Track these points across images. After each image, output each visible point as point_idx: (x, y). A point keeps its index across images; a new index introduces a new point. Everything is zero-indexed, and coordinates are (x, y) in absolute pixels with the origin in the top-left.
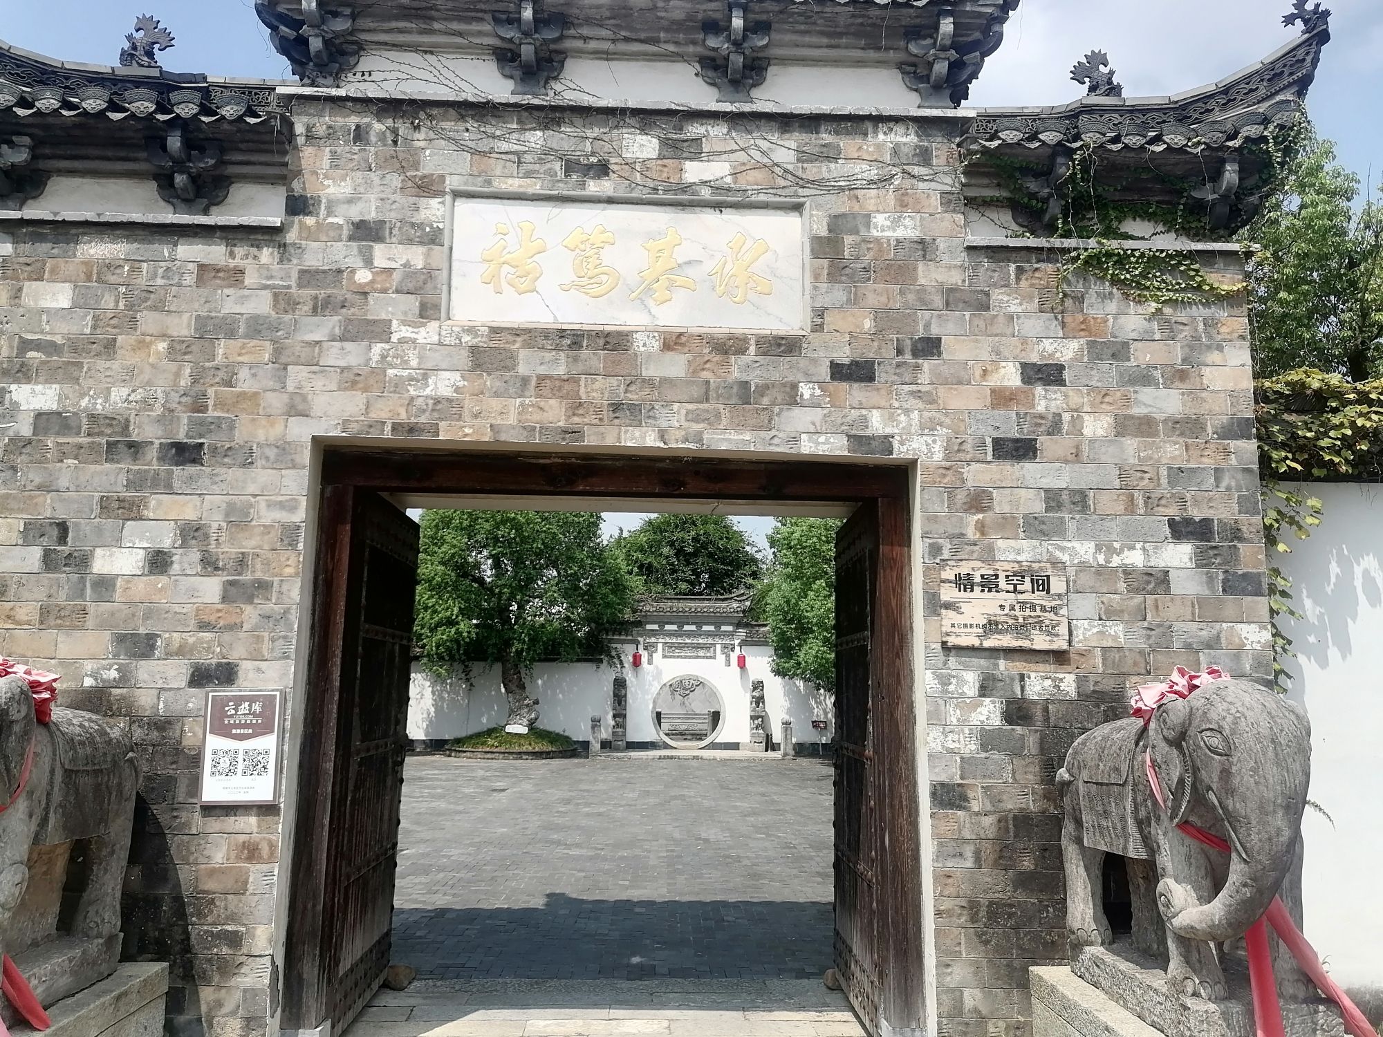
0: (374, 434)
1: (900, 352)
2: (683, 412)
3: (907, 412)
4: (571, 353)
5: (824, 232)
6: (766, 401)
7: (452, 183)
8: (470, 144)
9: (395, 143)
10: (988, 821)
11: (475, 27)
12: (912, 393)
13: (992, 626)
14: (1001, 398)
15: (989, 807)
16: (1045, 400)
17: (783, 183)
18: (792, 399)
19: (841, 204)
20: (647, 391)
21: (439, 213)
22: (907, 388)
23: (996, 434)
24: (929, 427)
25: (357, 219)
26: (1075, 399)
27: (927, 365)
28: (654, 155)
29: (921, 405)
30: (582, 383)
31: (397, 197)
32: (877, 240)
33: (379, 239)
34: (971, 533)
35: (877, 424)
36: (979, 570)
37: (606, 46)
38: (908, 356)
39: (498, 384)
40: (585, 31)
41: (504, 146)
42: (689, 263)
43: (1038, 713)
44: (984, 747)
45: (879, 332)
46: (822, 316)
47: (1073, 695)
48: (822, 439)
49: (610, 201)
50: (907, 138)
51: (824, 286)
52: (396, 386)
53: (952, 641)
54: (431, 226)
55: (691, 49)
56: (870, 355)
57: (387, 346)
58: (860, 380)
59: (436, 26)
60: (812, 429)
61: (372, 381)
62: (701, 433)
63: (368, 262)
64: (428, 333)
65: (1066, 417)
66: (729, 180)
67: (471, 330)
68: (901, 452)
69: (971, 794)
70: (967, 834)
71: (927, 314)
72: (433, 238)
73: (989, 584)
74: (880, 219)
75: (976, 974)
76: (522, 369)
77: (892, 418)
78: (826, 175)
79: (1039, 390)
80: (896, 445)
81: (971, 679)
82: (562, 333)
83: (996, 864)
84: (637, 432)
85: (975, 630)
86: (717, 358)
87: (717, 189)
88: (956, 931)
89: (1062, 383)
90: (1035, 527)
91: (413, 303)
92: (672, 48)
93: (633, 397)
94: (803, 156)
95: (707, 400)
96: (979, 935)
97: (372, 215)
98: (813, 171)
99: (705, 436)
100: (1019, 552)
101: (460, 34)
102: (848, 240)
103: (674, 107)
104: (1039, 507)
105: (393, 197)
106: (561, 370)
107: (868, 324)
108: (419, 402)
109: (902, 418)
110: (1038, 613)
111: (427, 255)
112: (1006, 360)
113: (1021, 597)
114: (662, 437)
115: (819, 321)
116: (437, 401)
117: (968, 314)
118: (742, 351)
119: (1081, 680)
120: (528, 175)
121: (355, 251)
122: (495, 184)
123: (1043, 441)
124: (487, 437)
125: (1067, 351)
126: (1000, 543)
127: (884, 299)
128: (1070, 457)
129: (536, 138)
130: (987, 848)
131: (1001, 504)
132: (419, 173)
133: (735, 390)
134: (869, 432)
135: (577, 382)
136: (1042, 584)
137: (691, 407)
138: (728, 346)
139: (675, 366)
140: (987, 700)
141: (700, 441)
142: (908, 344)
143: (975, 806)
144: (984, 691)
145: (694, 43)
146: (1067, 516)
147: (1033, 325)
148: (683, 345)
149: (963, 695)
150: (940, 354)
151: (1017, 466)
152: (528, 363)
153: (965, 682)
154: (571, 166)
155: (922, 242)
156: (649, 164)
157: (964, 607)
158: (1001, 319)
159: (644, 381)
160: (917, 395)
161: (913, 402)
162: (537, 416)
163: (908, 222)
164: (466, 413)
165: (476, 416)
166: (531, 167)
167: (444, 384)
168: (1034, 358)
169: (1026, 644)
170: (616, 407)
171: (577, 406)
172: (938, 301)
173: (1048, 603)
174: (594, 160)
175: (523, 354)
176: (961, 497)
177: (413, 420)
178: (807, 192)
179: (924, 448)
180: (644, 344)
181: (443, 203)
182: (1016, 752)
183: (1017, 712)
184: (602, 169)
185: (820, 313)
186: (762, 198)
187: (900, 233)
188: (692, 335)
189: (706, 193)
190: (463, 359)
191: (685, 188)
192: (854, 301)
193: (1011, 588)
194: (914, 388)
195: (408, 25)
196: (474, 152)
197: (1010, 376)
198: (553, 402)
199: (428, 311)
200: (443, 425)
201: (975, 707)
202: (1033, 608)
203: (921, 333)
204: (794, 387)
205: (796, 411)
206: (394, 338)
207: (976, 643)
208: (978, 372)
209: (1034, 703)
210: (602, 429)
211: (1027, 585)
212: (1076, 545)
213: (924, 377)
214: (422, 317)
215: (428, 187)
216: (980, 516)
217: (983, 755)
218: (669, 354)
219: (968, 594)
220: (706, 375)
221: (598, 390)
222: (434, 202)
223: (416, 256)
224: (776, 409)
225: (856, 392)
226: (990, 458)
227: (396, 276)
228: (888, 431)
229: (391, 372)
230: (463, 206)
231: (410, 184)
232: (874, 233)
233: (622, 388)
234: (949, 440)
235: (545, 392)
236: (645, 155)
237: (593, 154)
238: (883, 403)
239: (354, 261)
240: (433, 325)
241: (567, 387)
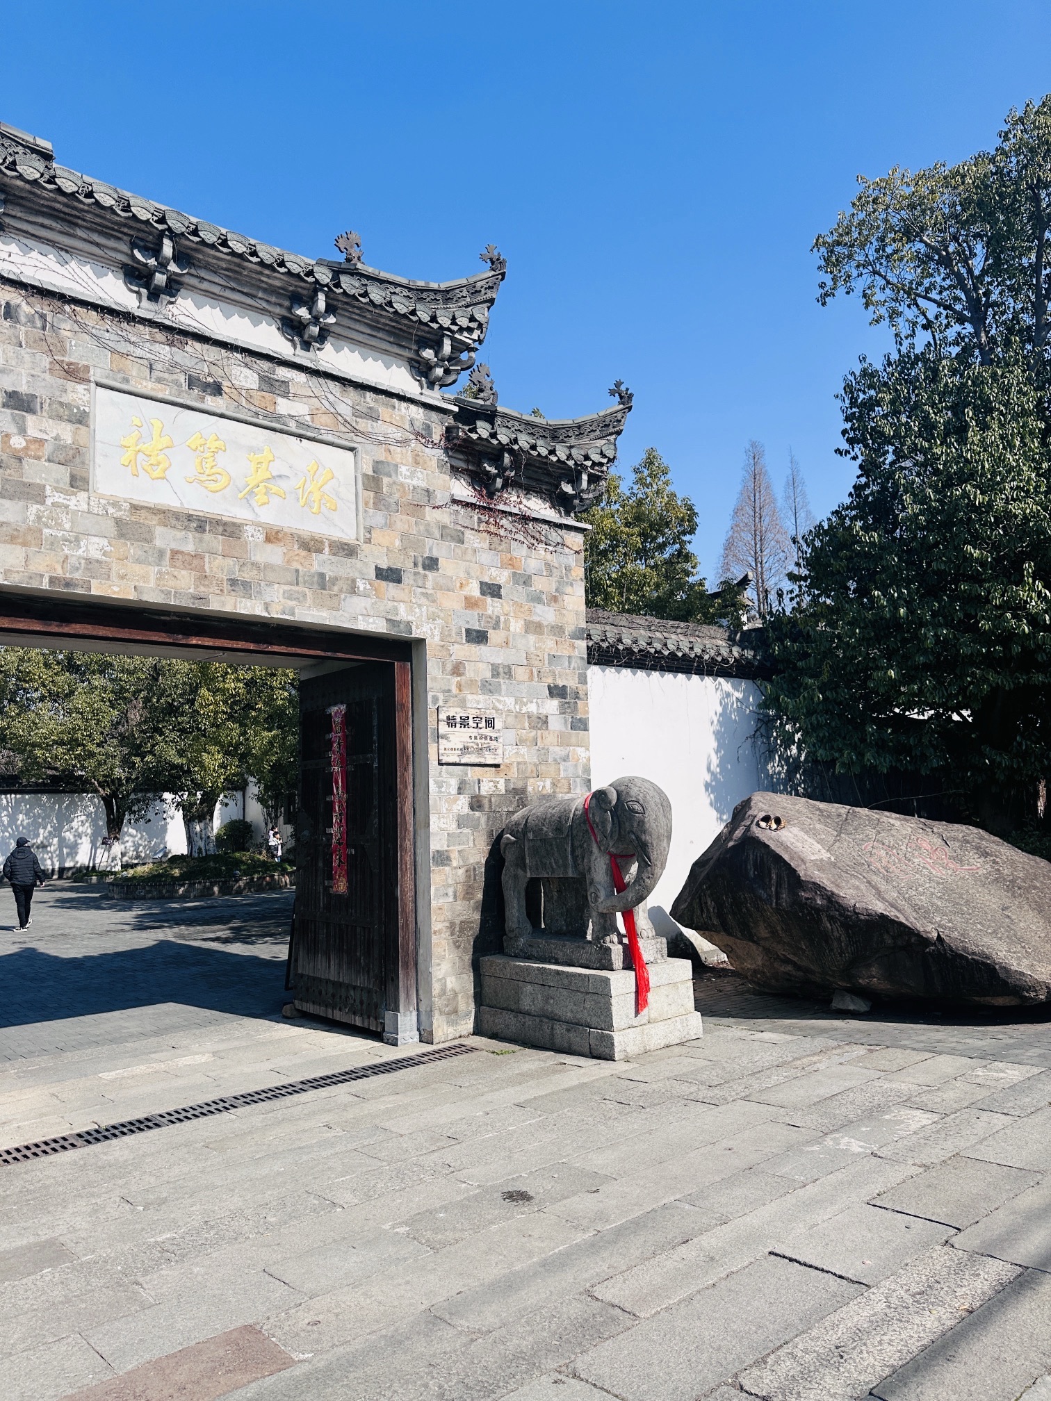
0: (34, 584)
1: (415, 565)
2: (281, 591)
3: (420, 606)
4: (197, 535)
5: (371, 473)
6: (336, 588)
7: (95, 375)
8: (110, 343)
9: (44, 328)
10: (461, 872)
11: (111, 243)
12: (423, 594)
13: (465, 750)
14: (470, 603)
15: (461, 863)
16: (493, 606)
17: (344, 429)
18: (353, 590)
19: (381, 454)
20: (256, 572)
21: (85, 399)
22: (420, 590)
23: (467, 627)
24: (432, 618)
25: (10, 389)
26: (506, 608)
27: (430, 574)
28: (255, 386)
29: (428, 603)
30: (207, 559)
31: (47, 376)
32: (402, 485)
33: (30, 410)
34: (455, 690)
35: (403, 614)
36: (459, 713)
37: (216, 289)
38: (420, 569)
39: (140, 552)
40: (203, 274)
41: (139, 352)
42: (280, 476)
43: (486, 802)
44: (459, 827)
45: (403, 550)
46: (370, 532)
47: (503, 792)
48: (371, 620)
49: (222, 416)
50: (417, 413)
51: (371, 511)
52: (52, 544)
53: (445, 759)
54: (78, 408)
55: (278, 310)
56: (398, 566)
57: (42, 508)
58: (394, 581)
59: (79, 232)
60: (365, 612)
61: (29, 538)
62: (294, 608)
63: (22, 431)
64: (78, 501)
65: (502, 619)
66: (308, 418)
67: (115, 504)
68: (416, 634)
69: (452, 856)
70: (450, 881)
71: (431, 541)
72: (81, 419)
73: (464, 722)
74: (403, 469)
75: (453, 967)
76: (158, 543)
77: (411, 610)
78: (370, 430)
79: (489, 599)
80: (414, 628)
81: (454, 783)
82: (189, 518)
83: (464, 898)
84: (249, 603)
85: (457, 752)
86: (304, 553)
87: (301, 424)
88: (443, 942)
89: (500, 597)
90: (487, 688)
91: (63, 473)
92: (265, 305)
93: (247, 575)
94: (357, 414)
95: (297, 584)
96: (455, 943)
97: (23, 389)
98: (364, 425)
99: (296, 611)
100: (478, 702)
101: (98, 245)
102: (386, 480)
103: (272, 354)
104: (488, 675)
105: (43, 375)
106: (190, 548)
107: (398, 543)
108: (73, 561)
109: (417, 610)
110: (488, 741)
111: (75, 433)
112: (472, 578)
113: (481, 731)
114: (267, 610)
115: (368, 536)
116: (89, 561)
117: (453, 544)
118: (320, 551)
119: (507, 781)
120: (159, 380)
121: (9, 418)
122: (132, 382)
123: (491, 634)
124: (131, 595)
125: (502, 577)
126: (469, 697)
127: (406, 527)
128: (504, 644)
129: (165, 351)
130: (460, 887)
131: (469, 672)
132: (66, 359)
133: (316, 579)
134: (398, 618)
135: (202, 558)
136: (490, 723)
137: (286, 588)
138: (311, 545)
139: (273, 555)
140: (462, 796)
141: (293, 614)
142: (420, 560)
143: (455, 863)
144: (460, 791)
145: (281, 305)
146: (502, 681)
147: (486, 557)
148: (278, 540)
149: (449, 794)
150: (438, 570)
151: (478, 647)
152: (165, 538)
153: (451, 785)
154: (192, 382)
155: (428, 491)
156: (254, 393)
157: (451, 737)
158: (470, 551)
159: (252, 564)
160: (425, 595)
161: (424, 601)
162: (172, 583)
163: (419, 475)
164: (113, 575)
165: (122, 577)
166: (161, 374)
167: (94, 547)
168: (486, 580)
169: (483, 761)
170: (233, 582)
171: (203, 577)
172: (437, 534)
173: (494, 735)
174: (210, 380)
175: (159, 530)
176: (449, 667)
177: (68, 575)
178: (359, 439)
179: (429, 632)
180: (252, 536)
181: (88, 390)
182: (475, 827)
183: (476, 804)
184: (217, 390)
185: (369, 530)
186: (330, 438)
187: (415, 482)
188: (285, 534)
189: (292, 426)
190: (112, 530)
191: (279, 418)
192: (389, 525)
193: (475, 725)
194: (424, 590)
195: (54, 224)
196: (114, 351)
197: (474, 590)
198: (184, 572)
199: (78, 482)
200: (94, 583)
201: (456, 801)
202: (486, 738)
203: (426, 555)
204: (354, 581)
205: (355, 599)
206: (49, 501)
207: (457, 760)
208: (458, 585)
209: (485, 797)
210: (223, 598)
211: (483, 724)
212: (506, 699)
213: (429, 584)
214: (72, 486)
215: (73, 373)
216: (459, 678)
217: (459, 831)
218: (269, 547)
219: (453, 729)
220: (296, 565)
221: (219, 566)
222: (80, 388)
223: (66, 433)
224: (343, 596)
225: (390, 588)
226: (464, 642)
227: (47, 449)
228: (410, 618)
229: (46, 531)
230: (100, 390)
231: (58, 367)
232: (401, 479)
233: (237, 568)
234: (443, 627)
235: (179, 564)
236: (248, 386)
237: (210, 374)
238: (406, 599)
239: (12, 429)
240: (82, 495)
241: (196, 562)
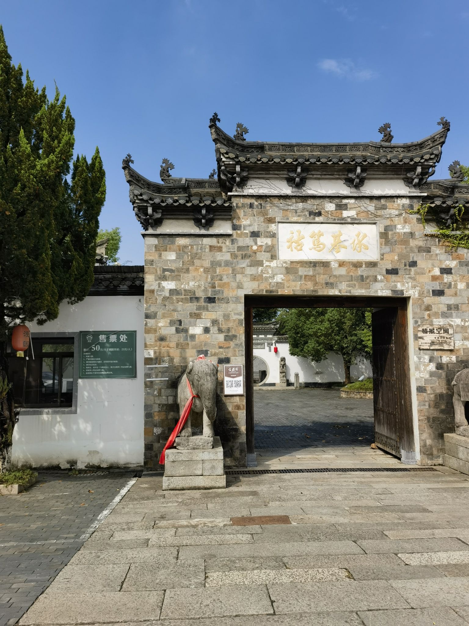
0: (261, 293)
1: (405, 265)
2: (345, 284)
3: (408, 283)
4: (313, 268)
5: (383, 231)
6: (368, 281)
7: (278, 219)
8: (283, 208)
9: (261, 208)
10: (432, 396)
11: (282, 172)
12: (409, 277)
13: (433, 343)
14: (434, 278)
15: (432, 392)
16: (447, 278)
17: (371, 216)
18: (376, 280)
19: (388, 222)
20: (335, 279)
21: (275, 228)
22: (407, 276)
23: (433, 289)
24: (414, 287)
25: (252, 231)
26: (455, 278)
27: (413, 269)
28: (334, 209)
29: (411, 281)
30: (317, 277)
31: (263, 224)
32: (398, 233)
33: (258, 236)
34: (426, 317)
35: (399, 287)
36: (429, 328)
37: (319, 176)
38: (408, 267)
39: (294, 278)
40: (313, 173)
41: (292, 208)
42: (345, 241)
43: (445, 366)
44: (431, 376)
45: (399, 260)
46: (383, 256)
47: (455, 361)
48: (384, 291)
49: (322, 223)
50: (406, 201)
51: (383, 247)
52: (266, 279)
53: (422, 347)
54: (273, 232)
55: (343, 176)
56: (397, 267)
57: (263, 268)
58: (394, 274)
59: (271, 172)
60: (381, 288)
61: (259, 278)
62: (350, 290)
63: (256, 244)
64: (274, 264)
65: (453, 283)
66: (355, 216)
67: (285, 262)
68: (406, 294)
69: (427, 389)
70: (426, 399)
71: (413, 254)
72: (273, 235)
73: (432, 331)
74: (399, 227)
75: (429, 436)
76: (300, 273)
77: (403, 285)
78: (383, 214)
79: (445, 276)
80: (405, 292)
81: (427, 358)
82: (311, 262)
83: (434, 407)
84: (333, 291)
85: (428, 344)
86: (354, 269)
87: (353, 219)
88: (424, 425)
89: (451, 273)
90: (444, 315)
91: (268, 255)
92: (337, 176)
93: (331, 281)
94: (377, 208)
95: (352, 281)
96: (430, 426)
97: (256, 230)
98: (379, 212)
99: (352, 291)
100: (440, 322)
101: (277, 174)
102: (390, 233)
103: (340, 195)
104: (445, 309)
105: (261, 224)
106: (311, 273)
107: (396, 258)
108: (272, 284)
109: (406, 285)
110: (445, 339)
111: (272, 241)
112: (435, 267)
113: (441, 335)
114: (340, 292)
115: (382, 257)
116: (277, 283)
117: (424, 254)
118: (361, 266)
119: (457, 357)
120: (299, 216)
121: (252, 240)
122: (290, 219)
123: (446, 291)
124: (291, 293)
125: (453, 264)
126: (435, 320)
127: (400, 250)
128: (454, 295)
129: (301, 205)
130: (432, 403)
131: (434, 309)
132: (268, 217)
133: (359, 278)
134: (397, 289)
135: (316, 276)
136: (446, 331)
137: (348, 283)
138: (357, 265)
139: (343, 271)
140: (431, 364)
141: (350, 293)
142: (408, 263)
143: (429, 392)
144: (431, 361)
145: (344, 175)
146: (453, 312)
147: (443, 257)
148: (344, 265)
149: (425, 362)
150: (417, 266)
151: (439, 298)
152: (302, 271)
153: (425, 359)
154: (311, 213)
155: (411, 233)
156: (333, 212)
157: (425, 338)
158: (434, 255)
159: (334, 276)
160: (410, 278)
161: (409, 280)
162: (305, 287)
163: (407, 227)
164: (285, 286)
165: (288, 287)
166: (299, 214)
167: (279, 278)
168: (444, 266)
169: (442, 348)
170: (327, 284)
171: (316, 284)
172: (416, 250)
173: (448, 336)
174: (317, 211)
175: (300, 269)
176: (423, 307)
177: (271, 289)
178: (378, 219)
179: (413, 293)
180: (334, 265)
181: (275, 225)
182: (439, 377)
183: (440, 366)
184: (319, 214)
185: (382, 255)
186: (365, 221)
187: (405, 230)
188: (347, 262)
189: (349, 220)
190: (284, 271)
191: (343, 219)
192: (392, 251)
193: (438, 332)
194: (409, 276)
195: (263, 172)
196: (283, 210)
197: (437, 272)
198: (309, 283)
199: (274, 257)
200: (279, 290)
201: (428, 365)
202: (444, 338)
203: (411, 260)
204: (376, 276)
205: (377, 283)
206: (264, 265)
207: (428, 348)
208: (428, 271)
209: (444, 364)
210: (323, 290)
211: (442, 331)
212: (456, 320)
213: (412, 273)
214: (271, 259)
215: (271, 221)
216: (429, 312)
217: (431, 378)
218: (341, 268)
219: (426, 334)
220: (351, 274)
221: (322, 278)
222: (273, 225)
223: (269, 241)
224: (371, 283)
225: (393, 277)
226: (431, 295)
227: (264, 248)
228: (403, 288)
229: (264, 275)
230: (280, 224)
231: (266, 220)
232: (398, 231)
233: (328, 278)
234: (420, 291)
235: (307, 280)
236: (331, 209)
237: (317, 209)
238: (401, 281)
239: (252, 243)
240: (275, 261)
241: (313, 278)
